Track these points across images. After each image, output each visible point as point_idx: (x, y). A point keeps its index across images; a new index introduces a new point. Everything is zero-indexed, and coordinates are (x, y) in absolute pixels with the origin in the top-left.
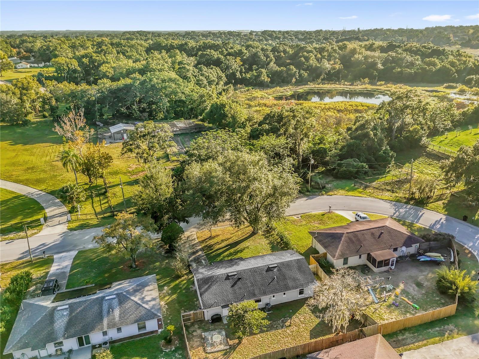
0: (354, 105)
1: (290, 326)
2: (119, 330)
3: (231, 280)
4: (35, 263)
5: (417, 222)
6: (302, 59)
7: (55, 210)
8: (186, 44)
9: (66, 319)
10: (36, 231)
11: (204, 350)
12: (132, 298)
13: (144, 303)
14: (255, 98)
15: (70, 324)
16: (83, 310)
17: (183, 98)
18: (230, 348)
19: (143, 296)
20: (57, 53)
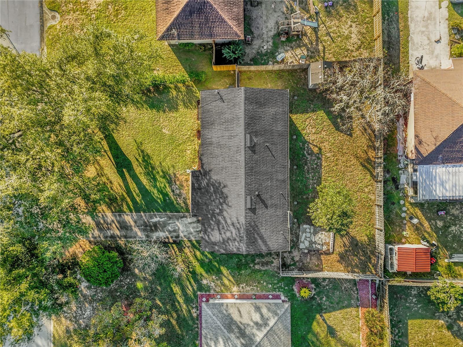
3: (257, 207)
11: (327, 253)
12: (258, 339)
19: (252, 324)
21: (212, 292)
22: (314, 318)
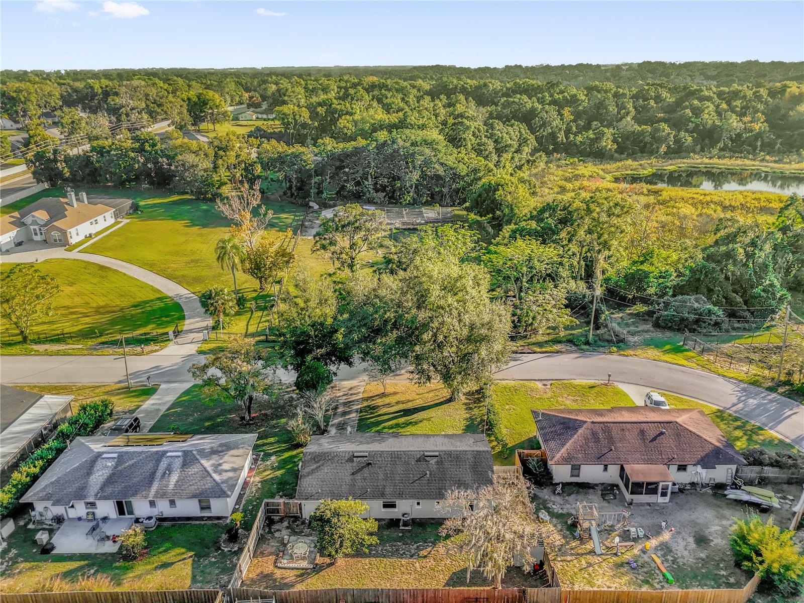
0: (763, 199)
1: (425, 557)
2: (172, 503)
3: (355, 464)
4: (135, 391)
5: (771, 428)
6: (688, 111)
7: (197, 322)
8: (485, 85)
9: (106, 473)
10: (157, 348)
11: (276, 562)
12: (203, 462)
13: (215, 472)
14: (577, 177)
15: (110, 481)
16: (133, 465)
17: (441, 172)
18: (314, 568)
19: (221, 462)
20: (286, 98)
21: (259, 463)
22: (190, 550)
